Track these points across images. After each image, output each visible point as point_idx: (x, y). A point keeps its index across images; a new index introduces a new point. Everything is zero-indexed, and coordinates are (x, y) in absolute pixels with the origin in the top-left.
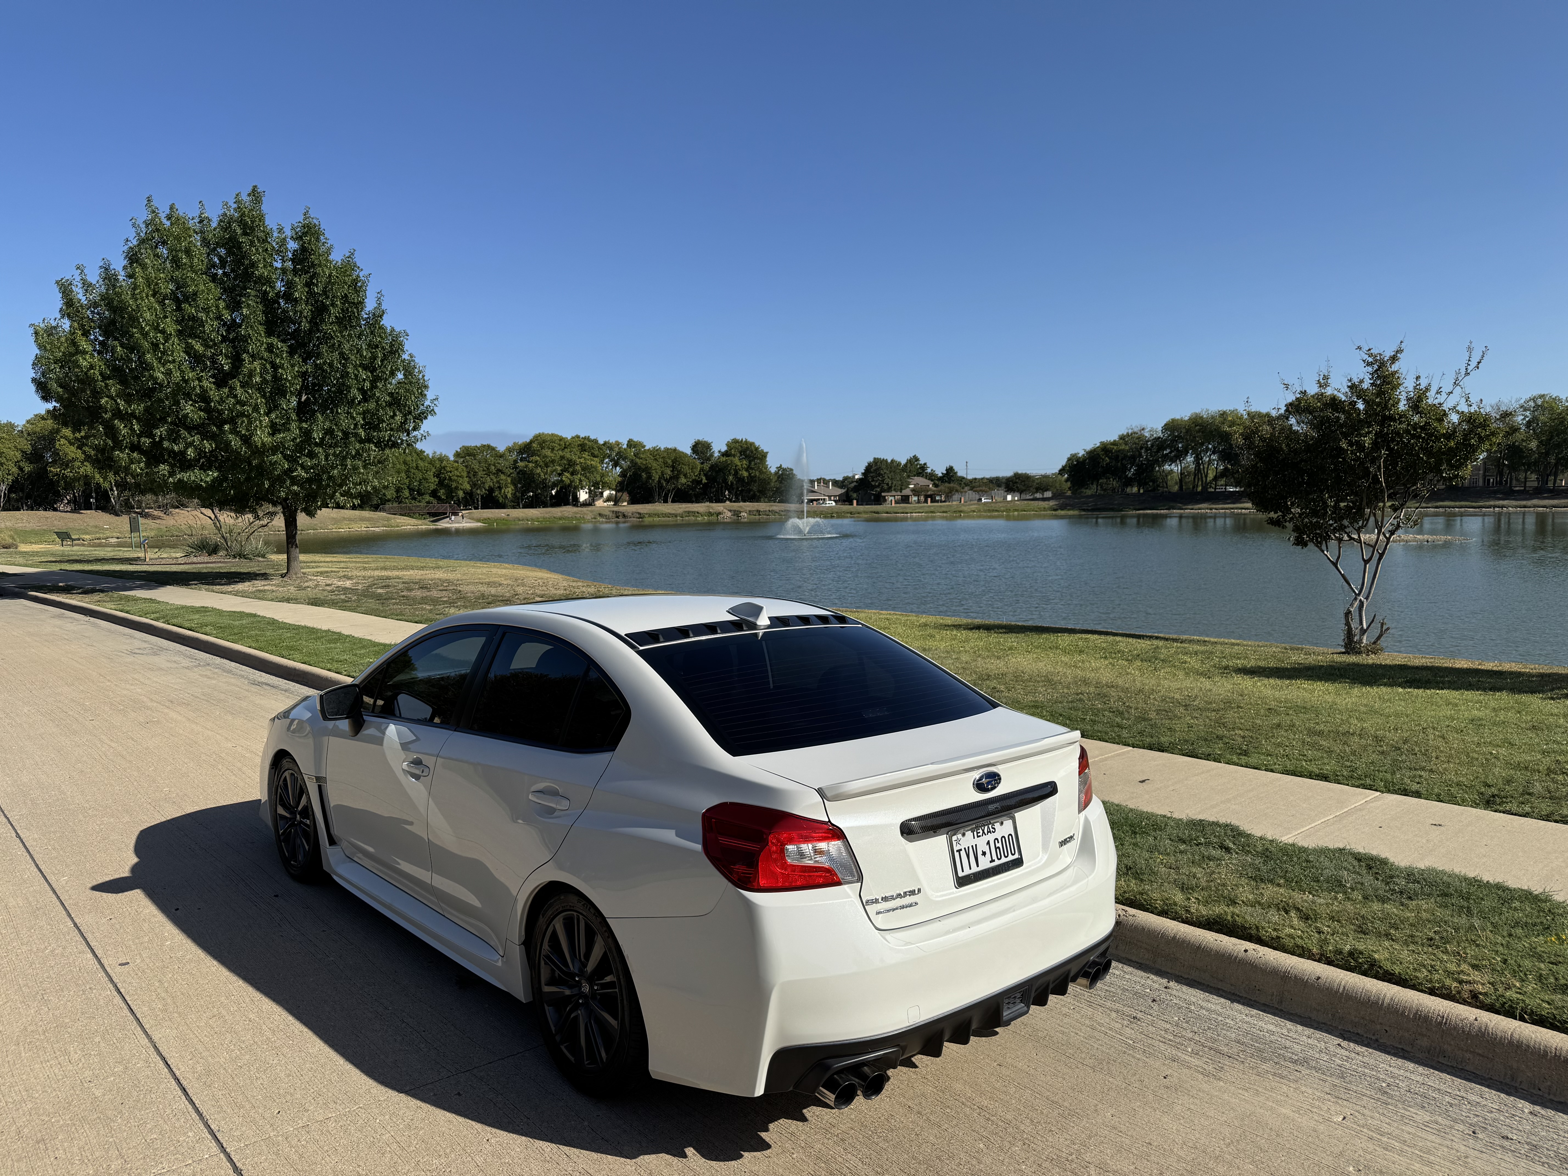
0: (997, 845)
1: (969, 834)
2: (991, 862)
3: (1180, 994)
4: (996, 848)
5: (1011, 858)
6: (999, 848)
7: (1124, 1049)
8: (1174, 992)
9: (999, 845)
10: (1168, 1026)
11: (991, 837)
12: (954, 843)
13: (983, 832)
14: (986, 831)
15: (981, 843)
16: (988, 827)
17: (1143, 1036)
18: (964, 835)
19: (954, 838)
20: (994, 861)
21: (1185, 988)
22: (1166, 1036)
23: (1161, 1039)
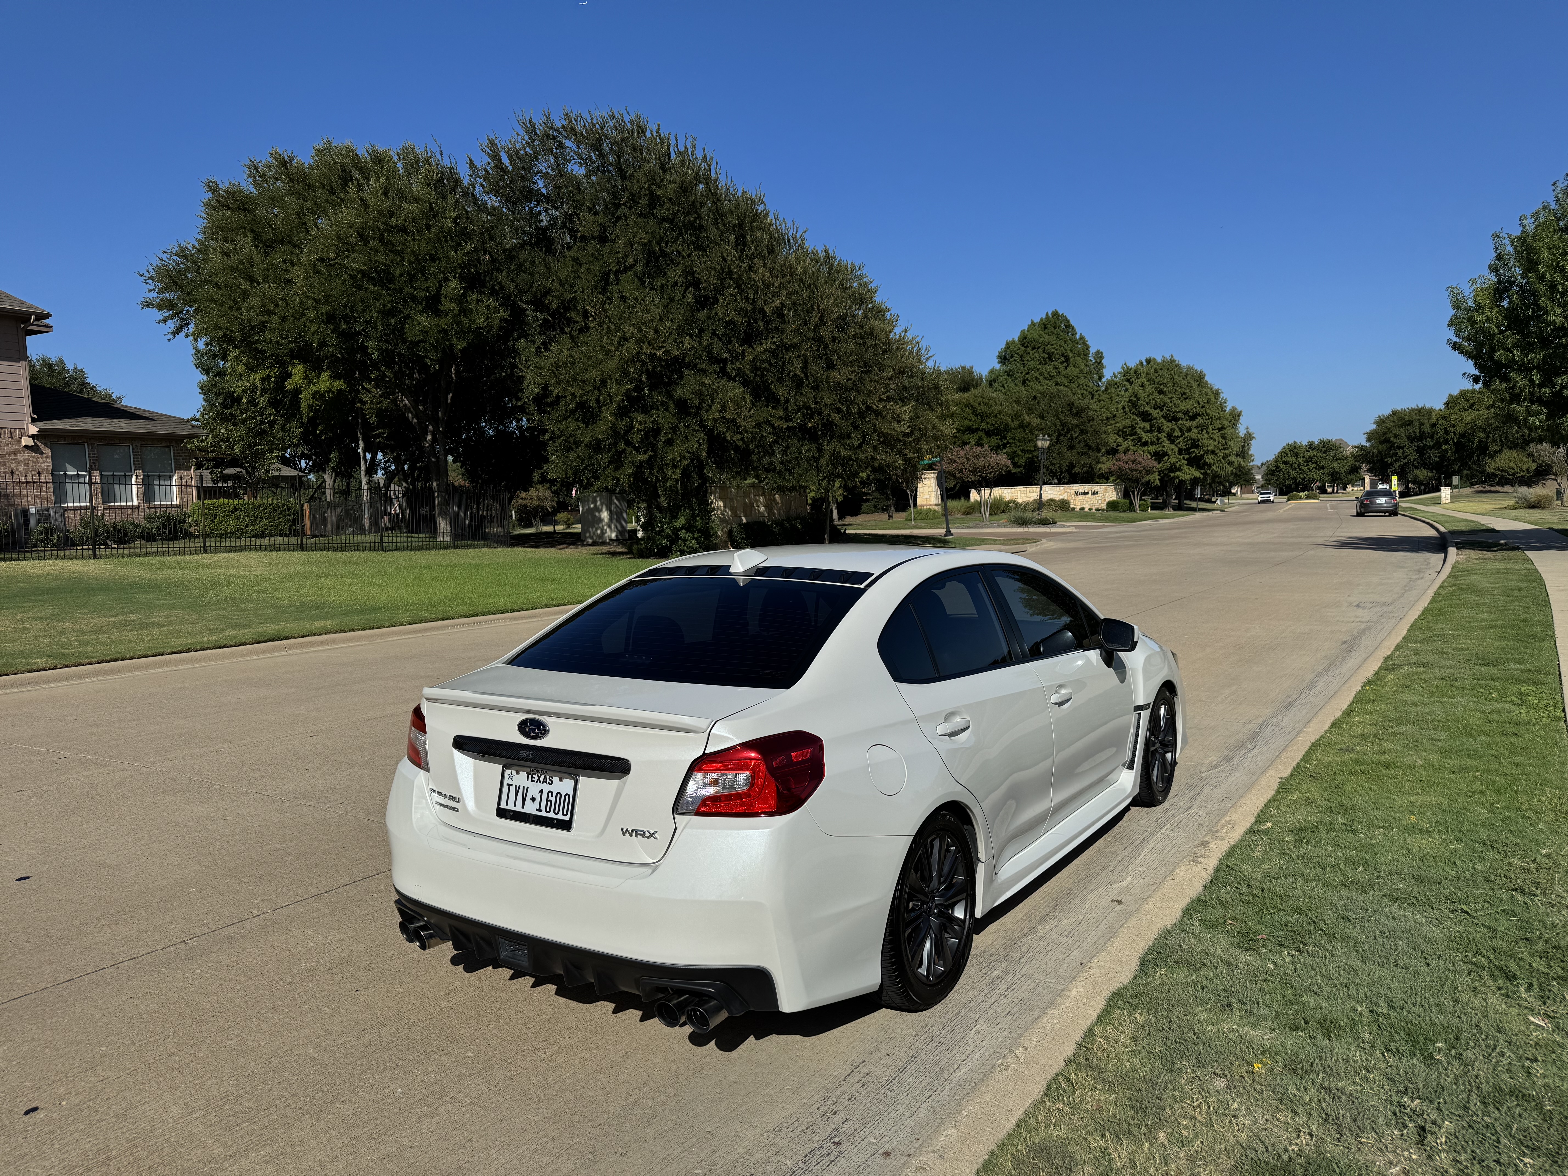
0: (550, 798)
1: (523, 774)
2: (537, 810)
4: (548, 800)
5: (560, 816)
6: (551, 801)
9: (553, 799)
11: (546, 788)
12: (506, 777)
13: (539, 779)
14: (542, 779)
15: (534, 789)
16: (545, 777)
18: (517, 773)
19: (508, 772)
20: (541, 811)
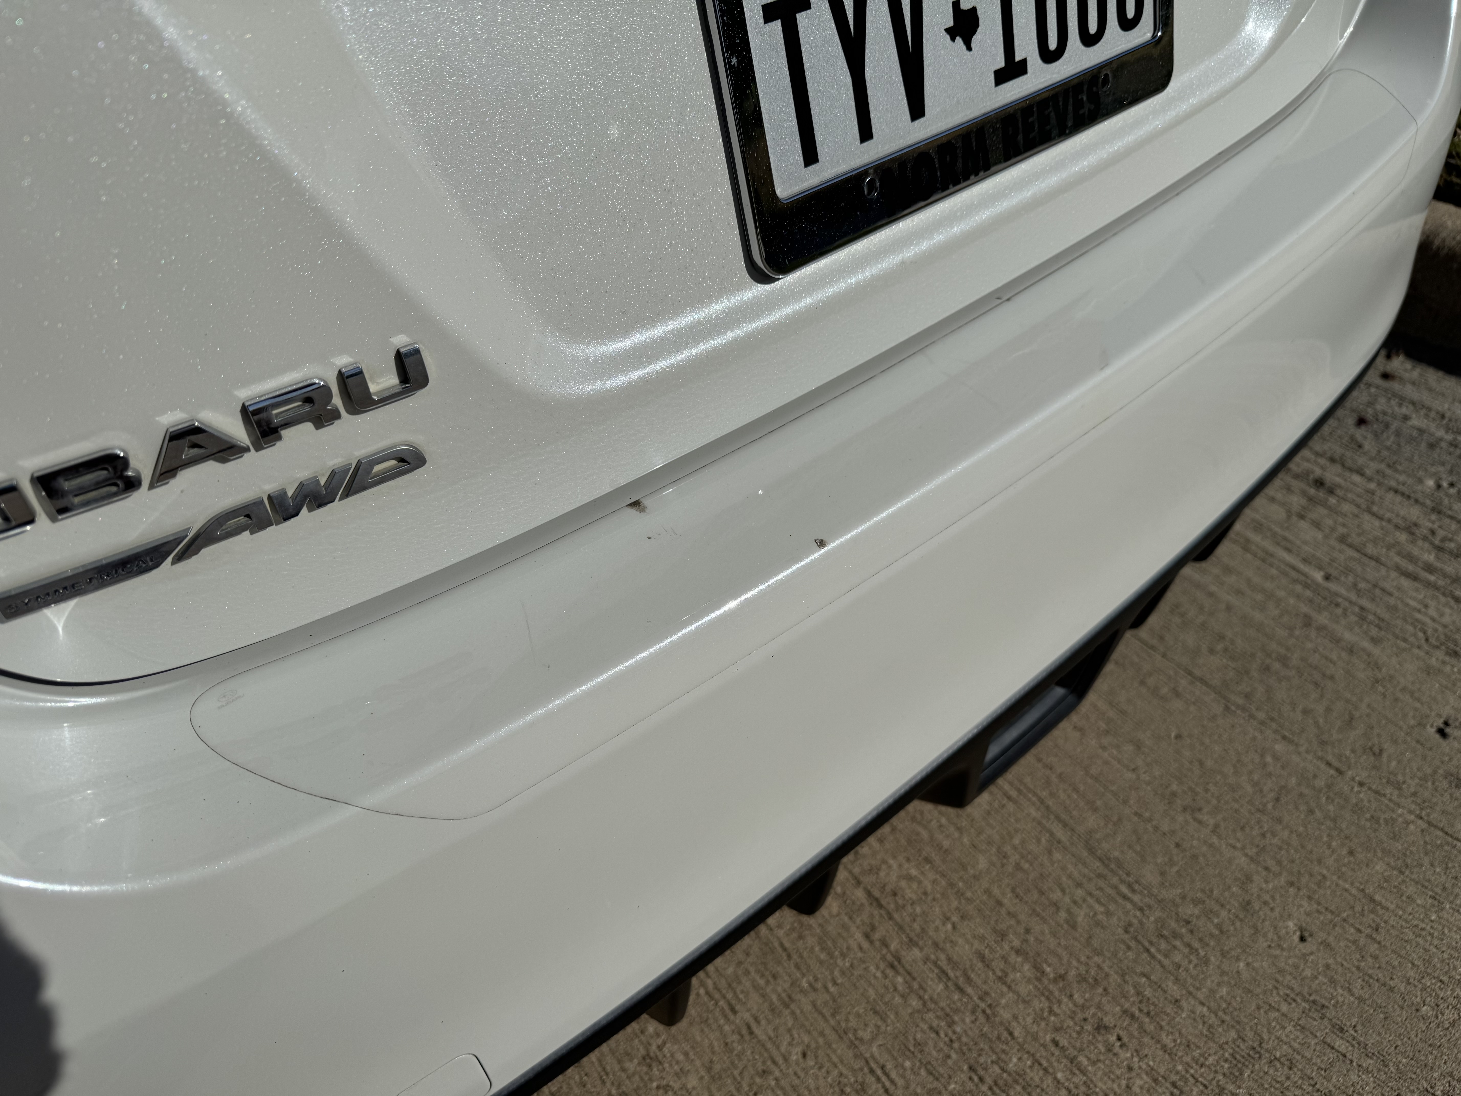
2: (1002, 77)
3: (1425, 397)
7: (1305, 609)
8: (1409, 391)
10: (1414, 513)
17: (1350, 552)
21: (1433, 376)
22: (1416, 551)
23: (1404, 564)
